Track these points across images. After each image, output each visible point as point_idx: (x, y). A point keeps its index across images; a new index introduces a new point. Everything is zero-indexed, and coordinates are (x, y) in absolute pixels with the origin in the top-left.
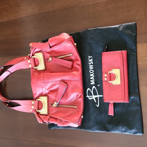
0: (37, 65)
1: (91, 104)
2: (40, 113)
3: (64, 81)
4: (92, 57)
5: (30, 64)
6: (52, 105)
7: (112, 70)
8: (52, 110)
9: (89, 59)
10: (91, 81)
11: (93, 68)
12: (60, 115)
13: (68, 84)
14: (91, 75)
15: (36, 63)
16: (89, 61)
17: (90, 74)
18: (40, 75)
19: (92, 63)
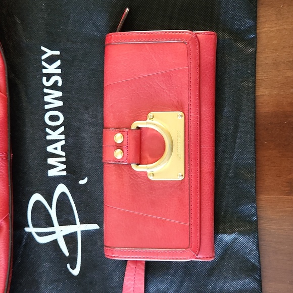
1: (46, 266)
4: (58, 53)
7: (151, 114)
9: (46, 60)
10: (51, 161)
11: (60, 103)
14: (53, 135)
17: (48, 130)
19: (56, 82)
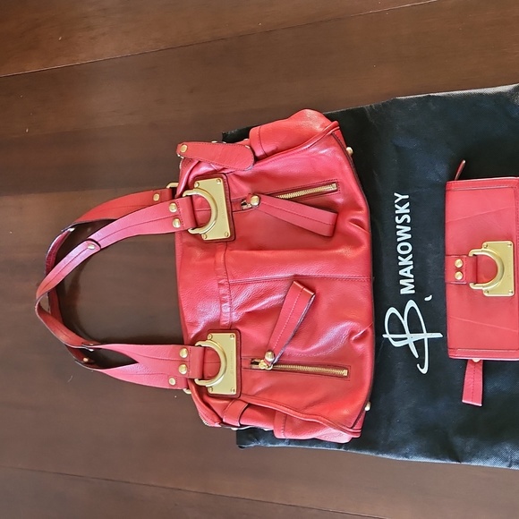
0: (200, 221)
1: (400, 365)
2: (210, 391)
3: (304, 281)
4: (407, 197)
5: (175, 216)
6: (252, 363)
7: (485, 244)
8: (255, 382)
9: (397, 203)
10: (402, 282)
11: (409, 236)
12: (284, 398)
13: (318, 290)
14: (403, 262)
15: (199, 215)
16: (397, 212)
17: (400, 258)
18: (214, 256)
19: (406, 219)
